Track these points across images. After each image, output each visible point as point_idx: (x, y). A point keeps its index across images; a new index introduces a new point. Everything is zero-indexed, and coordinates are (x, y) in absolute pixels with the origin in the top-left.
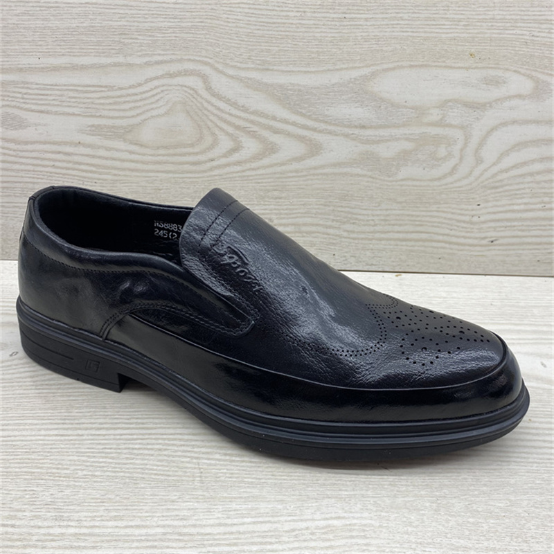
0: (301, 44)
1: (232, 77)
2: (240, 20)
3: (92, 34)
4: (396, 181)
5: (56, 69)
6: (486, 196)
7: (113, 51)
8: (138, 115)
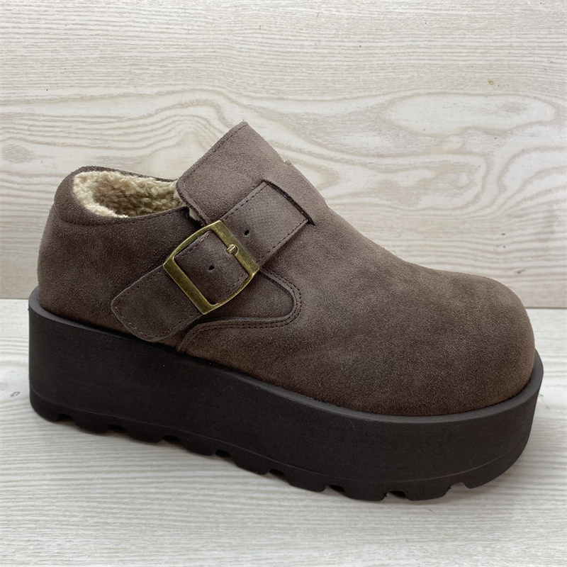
0: (316, 73)
1: (246, 107)
2: (253, 50)
3: (101, 65)
4: (417, 211)
5: (64, 100)
6: (511, 225)
7: (123, 82)
8: (148, 146)
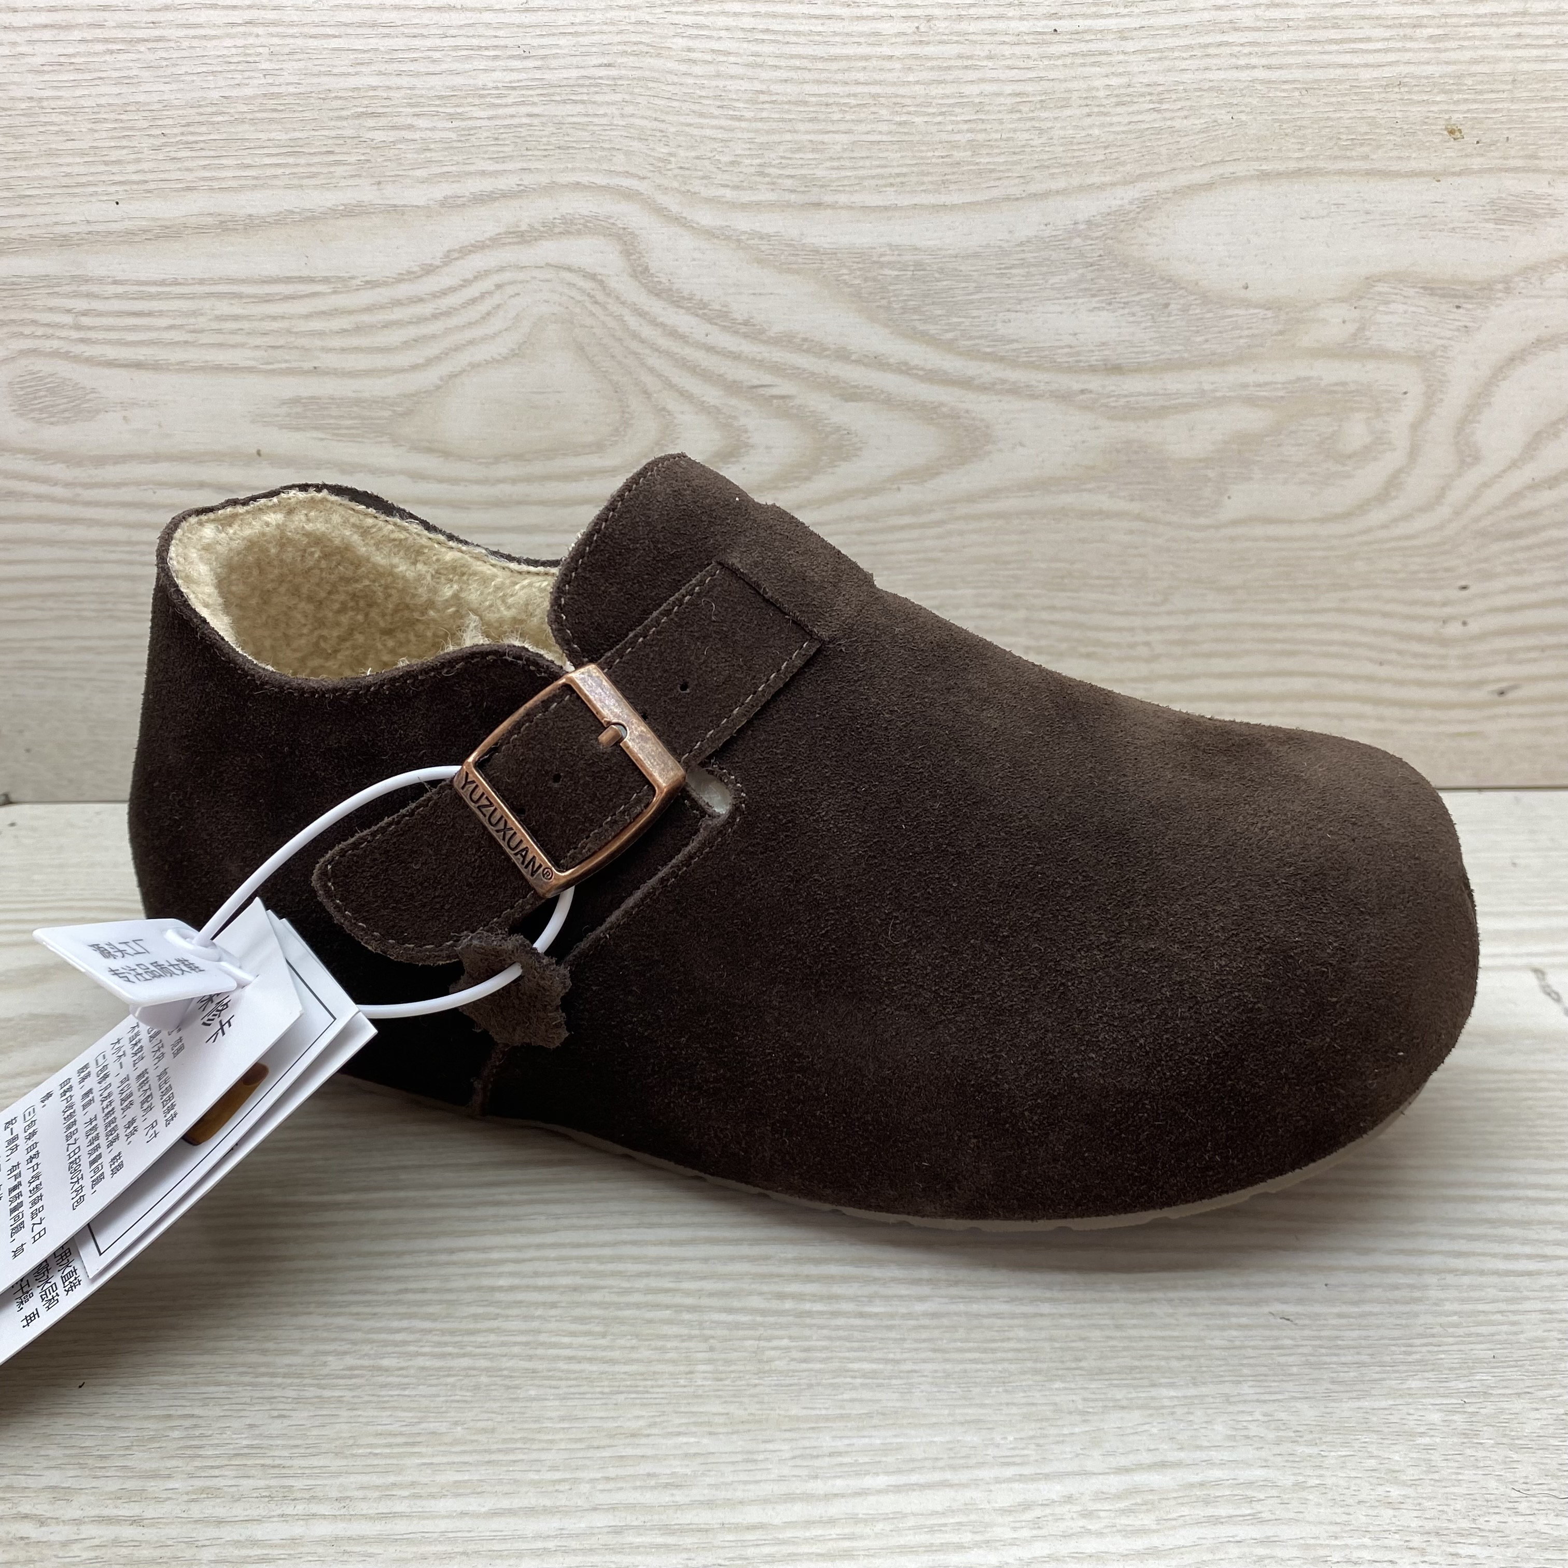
0: (918, 120)
1: (710, 234)
2: (728, 54)
3: (271, 120)
4: (1217, 527)
5: (170, 232)
6: (1486, 560)
7: (340, 170)
8: (429, 362)
